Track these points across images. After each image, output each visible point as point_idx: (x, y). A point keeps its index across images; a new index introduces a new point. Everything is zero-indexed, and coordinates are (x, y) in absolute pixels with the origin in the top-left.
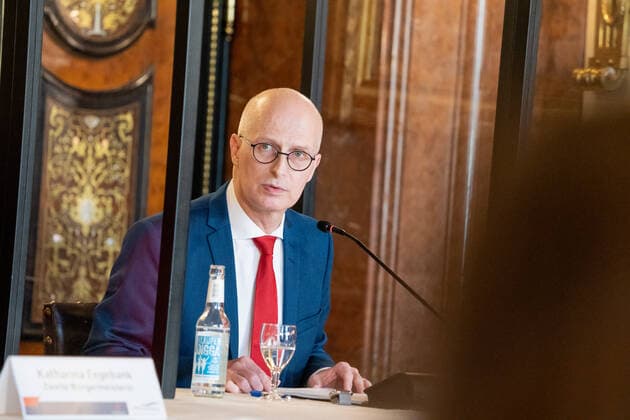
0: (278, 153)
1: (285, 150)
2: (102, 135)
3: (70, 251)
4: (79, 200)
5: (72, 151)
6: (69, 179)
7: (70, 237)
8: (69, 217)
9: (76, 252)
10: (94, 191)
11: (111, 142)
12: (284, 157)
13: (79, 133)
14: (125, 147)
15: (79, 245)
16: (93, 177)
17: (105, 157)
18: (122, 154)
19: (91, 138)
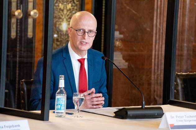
0: (84, 32)
1: (87, 31)
2: (69, 2)
3: (60, 39)
4: (62, 23)
5: (59, 8)
6: (58, 17)
7: (60, 35)
8: (59, 29)
9: (62, 39)
10: (67, 20)
11: (72, 4)
12: (87, 33)
13: (61, 2)
14: (76, 5)
15: (62, 37)
16: (66, 16)
17: (70, 9)
18: (75, 8)
19: (65, 3)
